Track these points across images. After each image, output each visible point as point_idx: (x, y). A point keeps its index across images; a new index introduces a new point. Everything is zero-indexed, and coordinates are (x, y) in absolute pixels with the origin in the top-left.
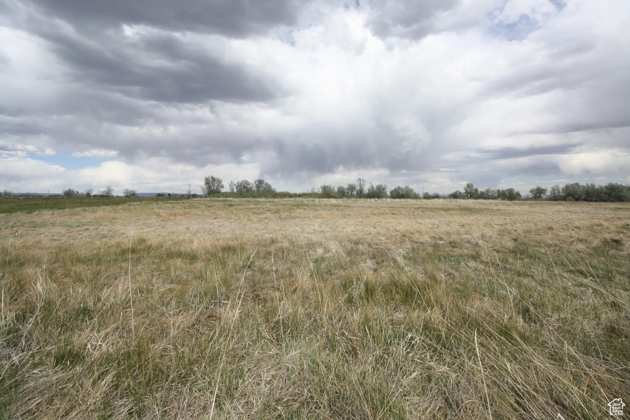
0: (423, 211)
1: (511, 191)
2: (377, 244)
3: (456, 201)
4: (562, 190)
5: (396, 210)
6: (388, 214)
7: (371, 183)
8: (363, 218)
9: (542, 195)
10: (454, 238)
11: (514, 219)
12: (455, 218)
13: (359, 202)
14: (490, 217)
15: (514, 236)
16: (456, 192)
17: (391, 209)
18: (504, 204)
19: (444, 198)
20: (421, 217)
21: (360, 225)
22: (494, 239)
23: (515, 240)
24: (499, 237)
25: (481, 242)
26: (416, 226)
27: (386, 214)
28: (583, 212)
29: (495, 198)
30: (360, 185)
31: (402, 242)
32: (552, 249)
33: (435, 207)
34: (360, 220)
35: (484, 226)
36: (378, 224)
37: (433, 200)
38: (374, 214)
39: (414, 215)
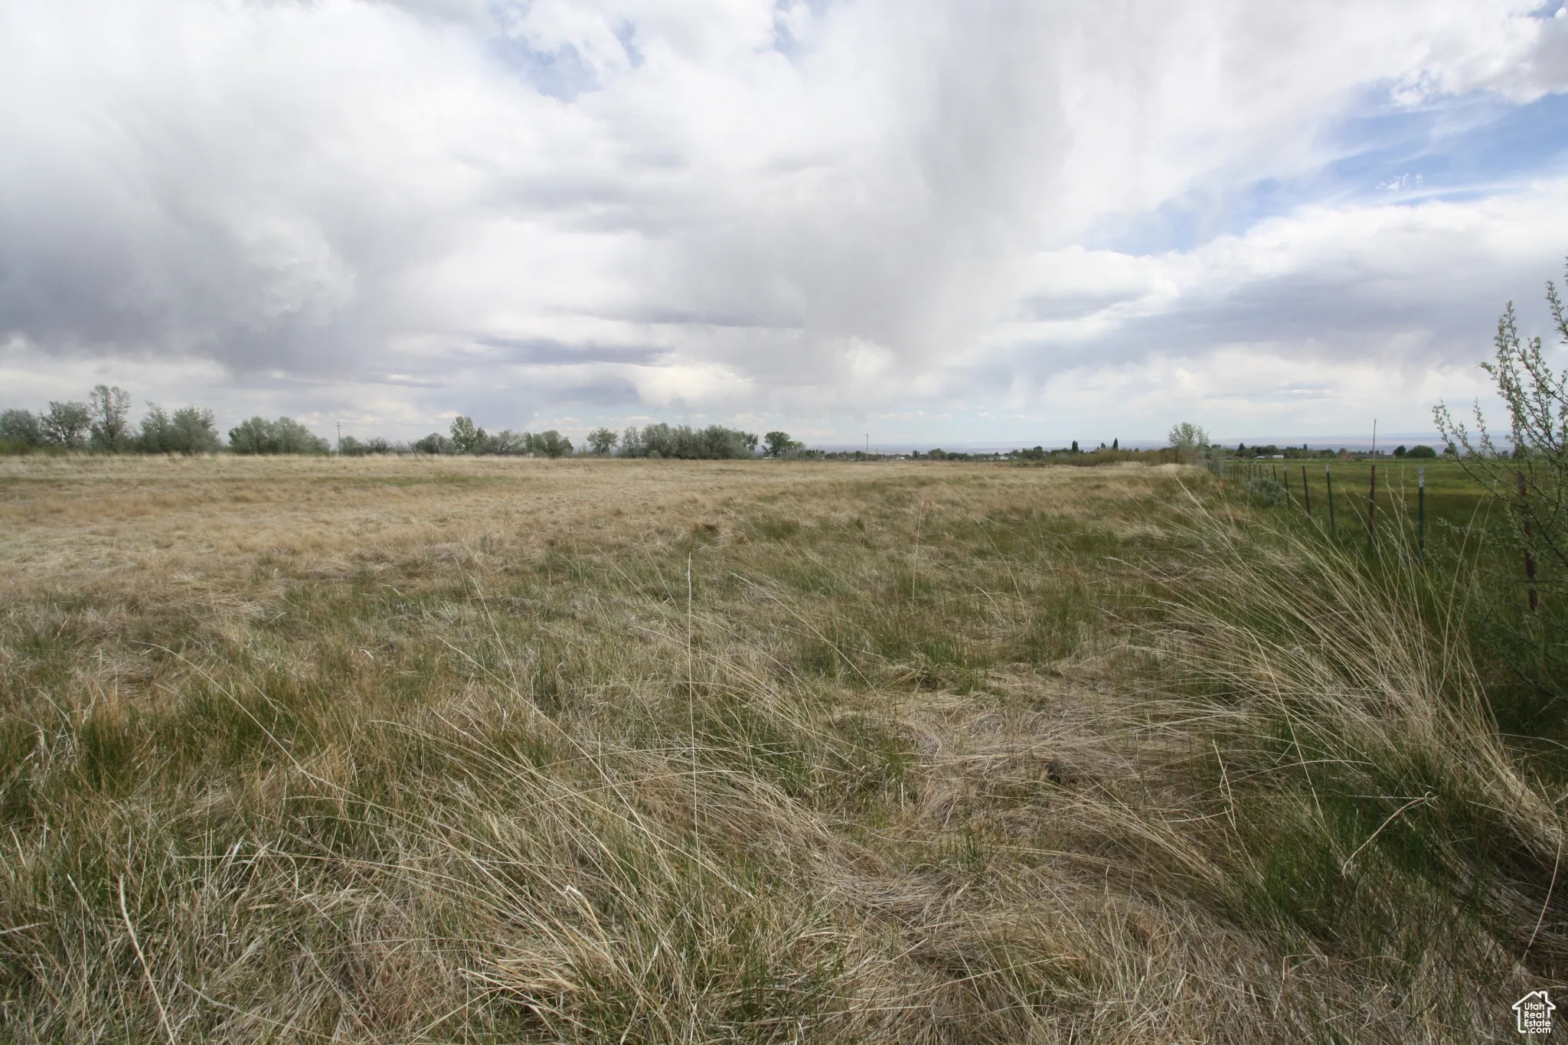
0: (336, 489)
1: (552, 436)
2: (164, 599)
3: (432, 461)
4: (642, 437)
5: (248, 488)
6: (221, 500)
7: (150, 404)
8: (120, 519)
9: (610, 445)
10: (415, 552)
11: (555, 499)
12: (427, 503)
13: (107, 466)
14: (508, 495)
15: (549, 535)
16: (431, 438)
17: (231, 485)
18: (538, 466)
19: (400, 451)
20: (332, 506)
21: (104, 543)
22: (507, 546)
23: (552, 543)
24: (520, 541)
25: (478, 557)
26: (312, 532)
27: (213, 500)
28: (673, 479)
29: (521, 453)
30: (107, 408)
31: (257, 582)
32: (615, 553)
33: (375, 475)
34: (105, 524)
35: (493, 518)
36: (180, 533)
37: (367, 458)
38: (166, 504)
39: (309, 500)
